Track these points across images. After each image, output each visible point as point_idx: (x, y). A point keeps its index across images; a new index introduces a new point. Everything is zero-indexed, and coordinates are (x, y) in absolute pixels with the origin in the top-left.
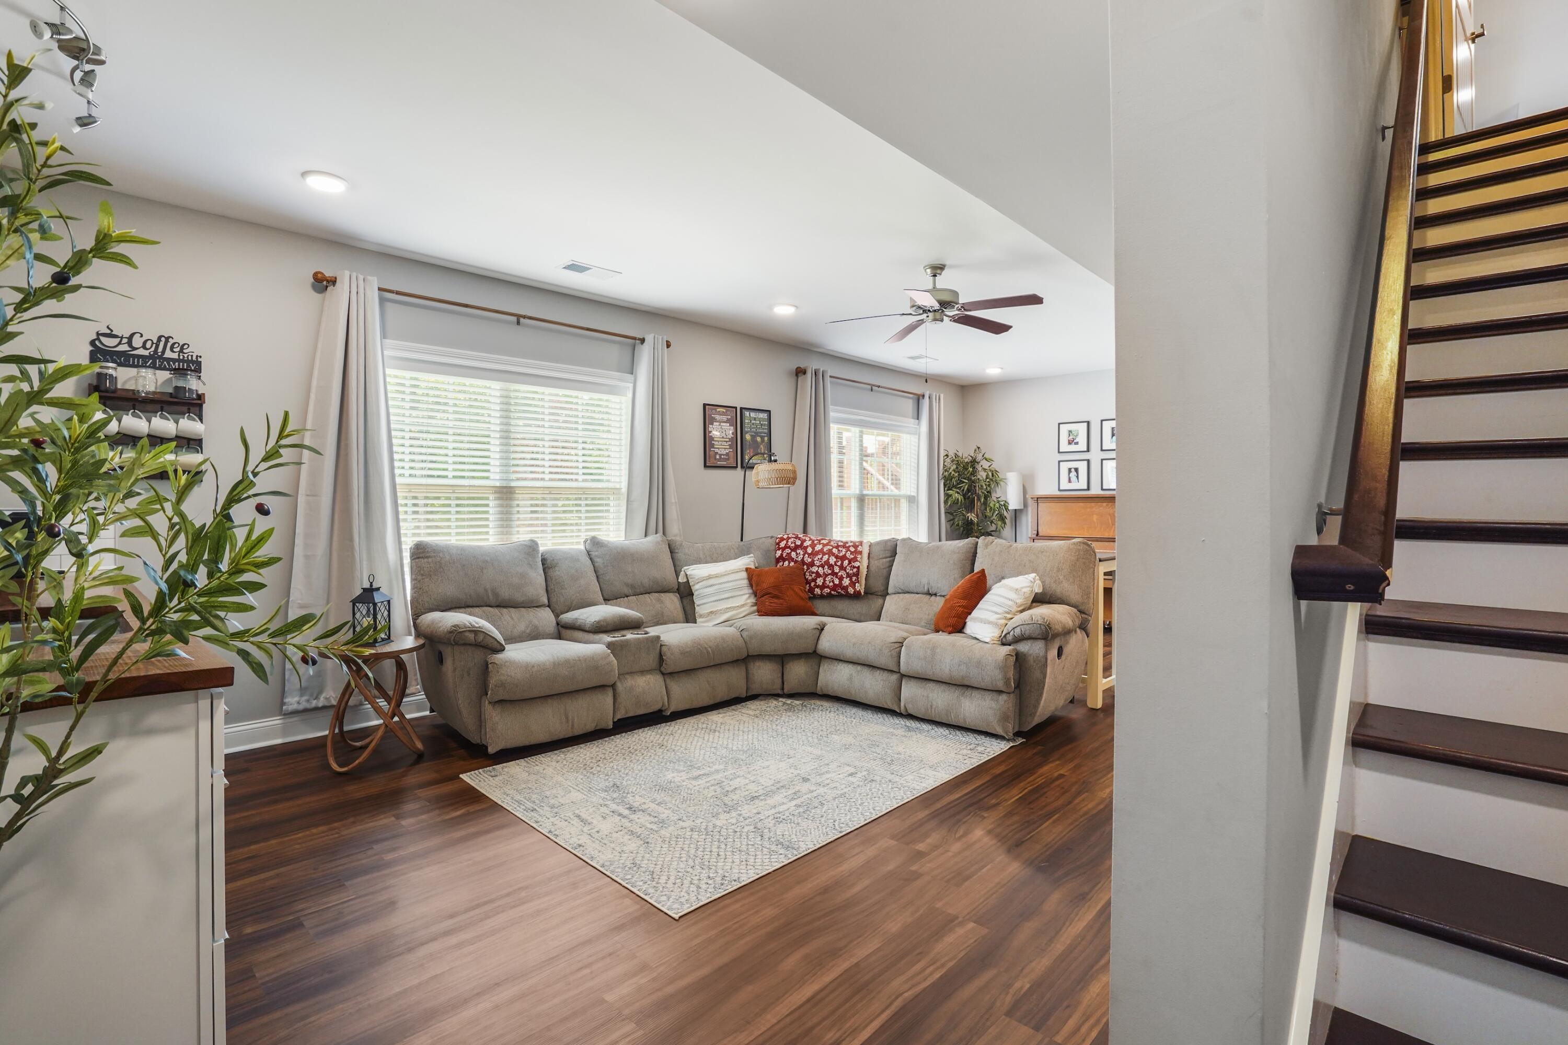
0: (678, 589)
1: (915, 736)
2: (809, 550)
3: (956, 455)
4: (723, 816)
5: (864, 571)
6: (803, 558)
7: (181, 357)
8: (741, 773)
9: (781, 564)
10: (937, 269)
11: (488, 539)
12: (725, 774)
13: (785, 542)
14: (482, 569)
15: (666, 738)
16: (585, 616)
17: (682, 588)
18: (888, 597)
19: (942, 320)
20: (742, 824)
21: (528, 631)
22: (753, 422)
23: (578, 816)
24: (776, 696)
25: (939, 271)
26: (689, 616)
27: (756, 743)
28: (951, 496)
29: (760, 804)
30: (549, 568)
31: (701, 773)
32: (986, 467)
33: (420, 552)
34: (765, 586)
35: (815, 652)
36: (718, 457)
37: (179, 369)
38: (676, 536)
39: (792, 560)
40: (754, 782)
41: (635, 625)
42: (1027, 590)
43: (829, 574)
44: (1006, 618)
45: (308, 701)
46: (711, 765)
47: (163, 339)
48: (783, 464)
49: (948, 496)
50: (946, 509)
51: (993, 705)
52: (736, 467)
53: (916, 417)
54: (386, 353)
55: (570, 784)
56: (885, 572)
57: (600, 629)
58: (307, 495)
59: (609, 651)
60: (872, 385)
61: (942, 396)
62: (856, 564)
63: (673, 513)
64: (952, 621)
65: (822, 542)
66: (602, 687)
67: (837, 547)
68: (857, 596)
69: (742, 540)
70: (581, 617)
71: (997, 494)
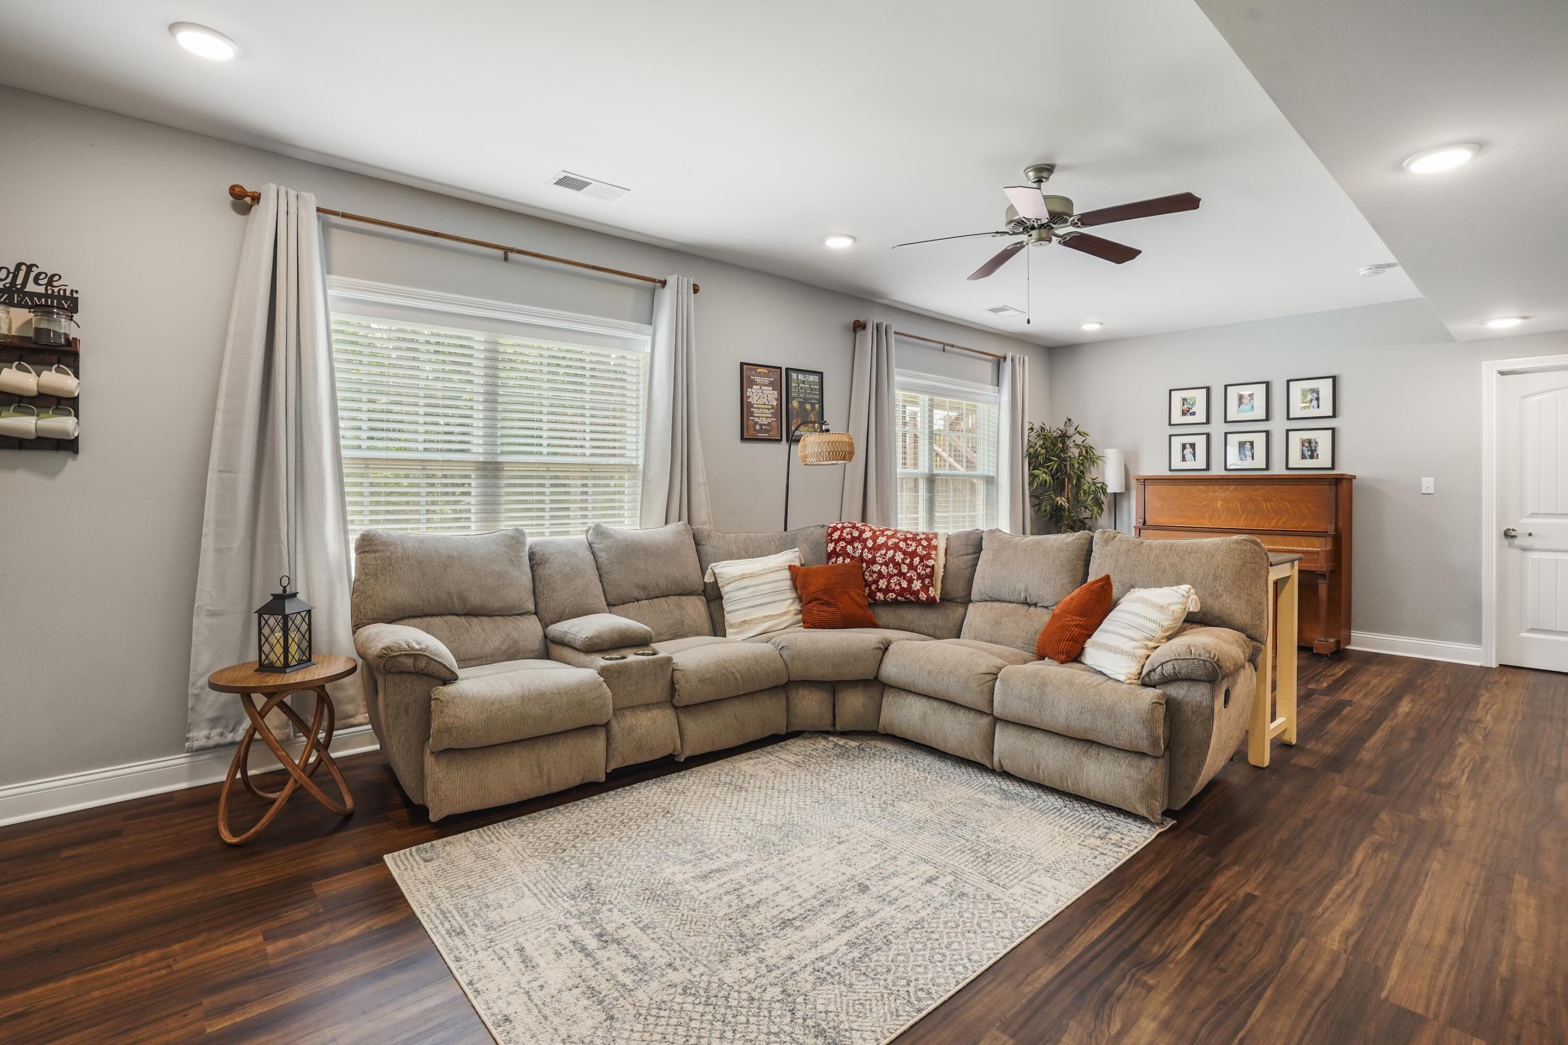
0: (704, 591)
1: (1019, 809)
2: (870, 544)
3: (1042, 429)
4: (737, 961)
5: (940, 572)
6: (862, 553)
7: (50, 292)
8: (770, 870)
9: (834, 560)
10: (1043, 172)
11: (469, 527)
12: (748, 870)
13: (838, 533)
14: (446, 567)
15: (675, 798)
16: (576, 629)
17: (709, 589)
18: (971, 606)
19: (1050, 241)
20: (764, 981)
21: (504, 648)
22: (801, 385)
23: (521, 950)
24: (825, 734)
25: (1045, 174)
26: (717, 628)
27: (795, 812)
28: (1037, 476)
29: (795, 938)
30: (538, 565)
31: (714, 867)
32: (1079, 443)
33: (367, 544)
34: (812, 589)
35: (876, 677)
36: (758, 427)
37: (41, 305)
38: (704, 523)
39: (848, 555)
40: (787, 889)
41: (640, 642)
42: (1178, 608)
43: (895, 575)
44: (1146, 647)
45: (221, 734)
46: (730, 851)
47: (24, 268)
48: (837, 433)
49: (1033, 477)
50: (1030, 493)
51: (1132, 772)
52: (781, 440)
53: (996, 383)
54: (329, 292)
55: (526, 881)
56: (967, 573)
57: (594, 647)
58: (220, 471)
59: (602, 679)
60: (945, 344)
61: (1027, 358)
62: (930, 562)
63: (701, 495)
64: (1063, 645)
65: (886, 533)
66: (591, 728)
67: (905, 540)
68: (930, 603)
69: (786, 530)
70: (572, 631)
71: (1092, 474)
